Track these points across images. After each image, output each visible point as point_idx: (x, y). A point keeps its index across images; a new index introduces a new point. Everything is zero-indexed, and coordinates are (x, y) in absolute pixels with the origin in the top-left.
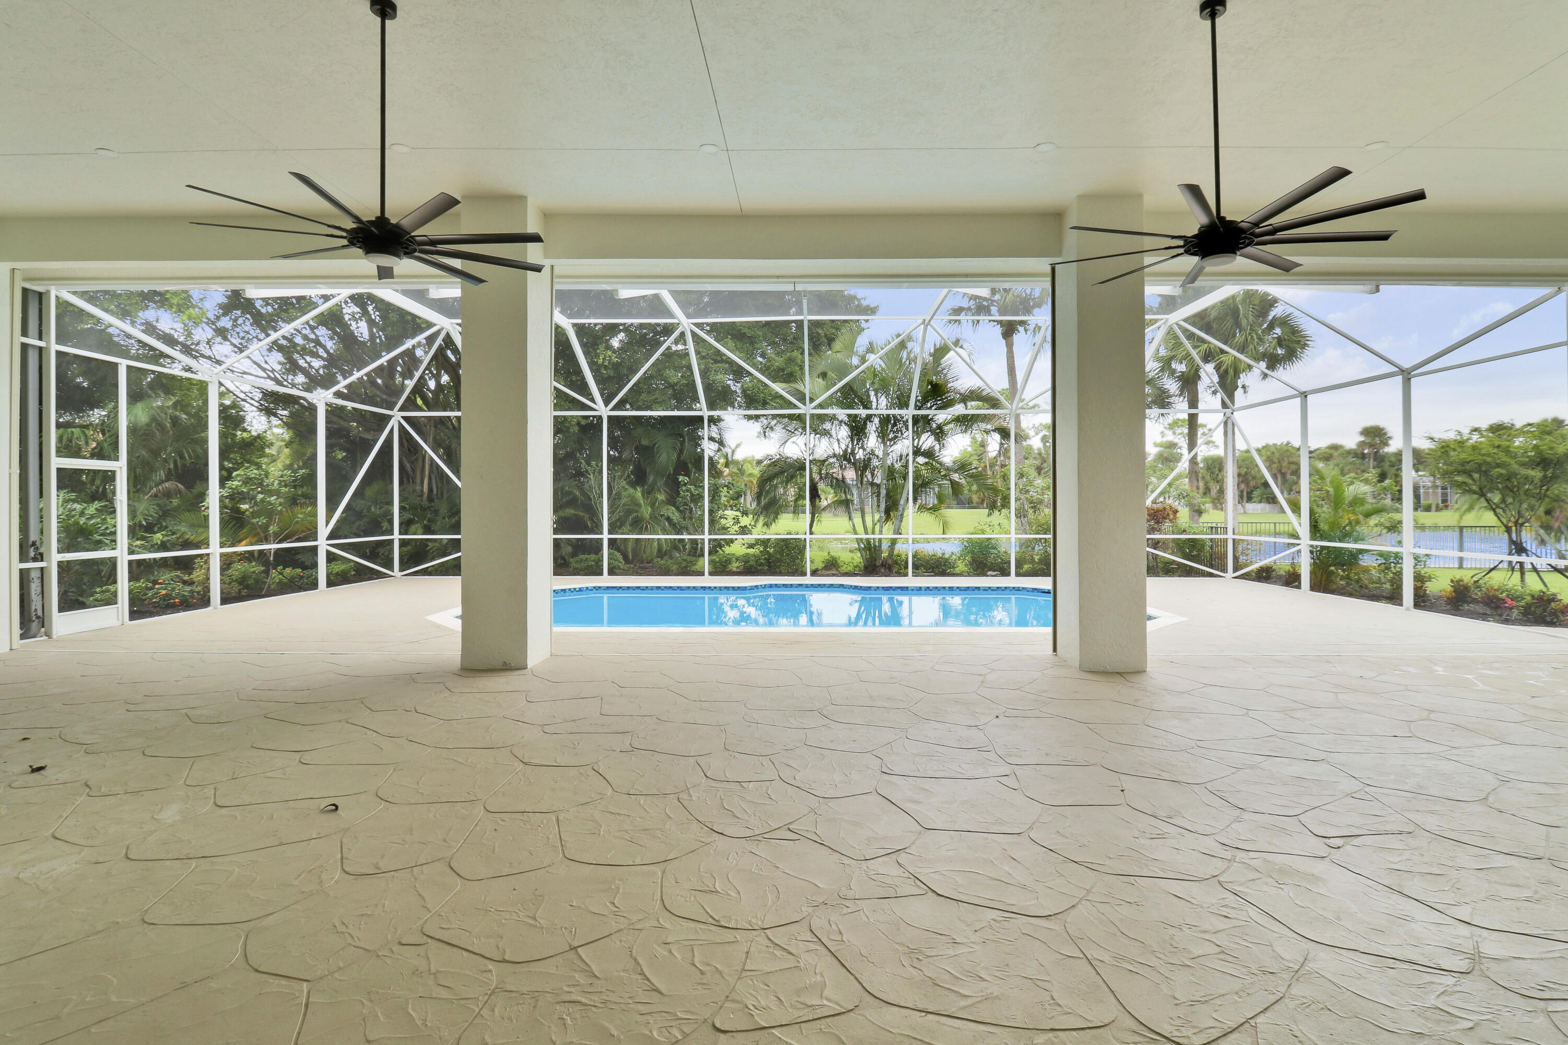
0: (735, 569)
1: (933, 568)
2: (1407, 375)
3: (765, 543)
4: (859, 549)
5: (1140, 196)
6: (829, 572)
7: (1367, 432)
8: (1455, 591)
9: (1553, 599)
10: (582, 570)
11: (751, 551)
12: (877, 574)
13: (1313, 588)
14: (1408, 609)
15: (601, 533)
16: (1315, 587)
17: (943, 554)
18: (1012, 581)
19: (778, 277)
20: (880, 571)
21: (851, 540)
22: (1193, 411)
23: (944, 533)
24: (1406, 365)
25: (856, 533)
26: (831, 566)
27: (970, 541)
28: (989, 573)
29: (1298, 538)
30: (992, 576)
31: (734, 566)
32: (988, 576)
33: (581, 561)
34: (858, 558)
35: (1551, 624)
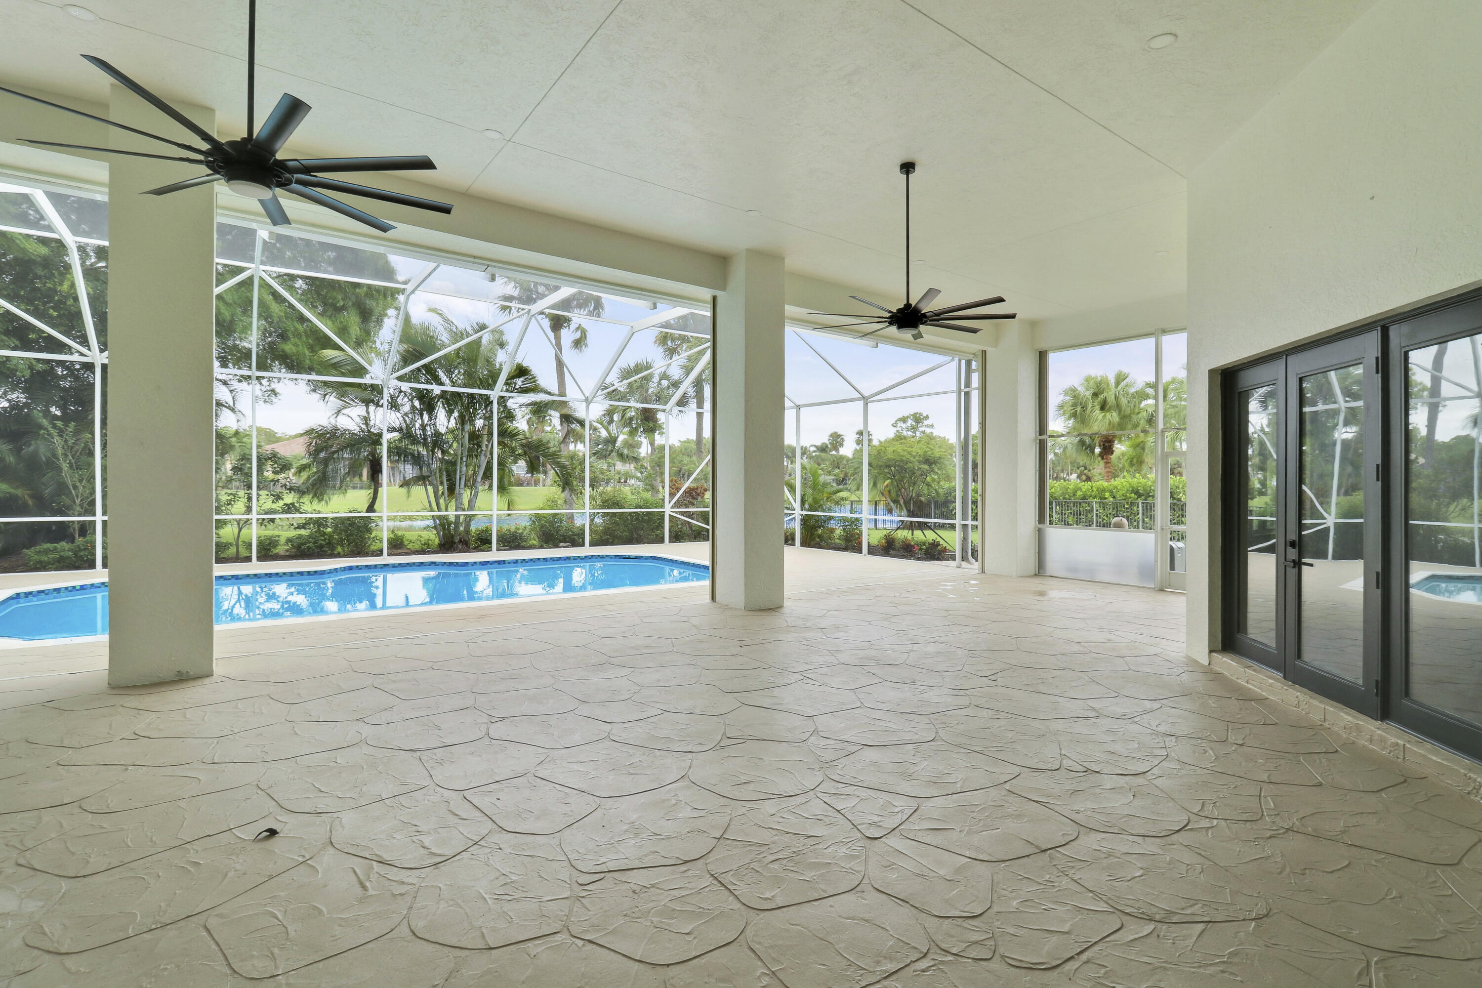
0: (282, 553)
1: (509, 542)
2: (866, 400)
3: (320, 523)
4: (435, 528)
5: (784, 259)
6: (400, 551)
7: (831, 436)
8: (887, 542)
9: (938, 544)
10: (49, 563)
11: (303, 532)
12: (454, 550)
13: (802, 545)
14: (865, 555)
15: (94, 515)
16: (804, 544)
17: (517, 529)
18: (587, 550)
19: (475, 257)
20: (457, 547)
21: (425, 518)
22: (700, 410)
23: (509, 509)
24: (866, 394)
25: (432, 510)
26: (397, 545)
27: (537, 516)
28: (561, 544)
29: (794, 510)
30: (564, 547)
31: (281, 549)
32: (560, 547)
33: (46, 552)
34: (433, 537)
35: (938, 559)
